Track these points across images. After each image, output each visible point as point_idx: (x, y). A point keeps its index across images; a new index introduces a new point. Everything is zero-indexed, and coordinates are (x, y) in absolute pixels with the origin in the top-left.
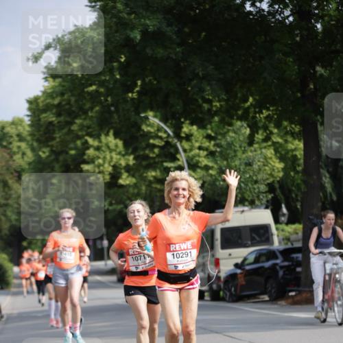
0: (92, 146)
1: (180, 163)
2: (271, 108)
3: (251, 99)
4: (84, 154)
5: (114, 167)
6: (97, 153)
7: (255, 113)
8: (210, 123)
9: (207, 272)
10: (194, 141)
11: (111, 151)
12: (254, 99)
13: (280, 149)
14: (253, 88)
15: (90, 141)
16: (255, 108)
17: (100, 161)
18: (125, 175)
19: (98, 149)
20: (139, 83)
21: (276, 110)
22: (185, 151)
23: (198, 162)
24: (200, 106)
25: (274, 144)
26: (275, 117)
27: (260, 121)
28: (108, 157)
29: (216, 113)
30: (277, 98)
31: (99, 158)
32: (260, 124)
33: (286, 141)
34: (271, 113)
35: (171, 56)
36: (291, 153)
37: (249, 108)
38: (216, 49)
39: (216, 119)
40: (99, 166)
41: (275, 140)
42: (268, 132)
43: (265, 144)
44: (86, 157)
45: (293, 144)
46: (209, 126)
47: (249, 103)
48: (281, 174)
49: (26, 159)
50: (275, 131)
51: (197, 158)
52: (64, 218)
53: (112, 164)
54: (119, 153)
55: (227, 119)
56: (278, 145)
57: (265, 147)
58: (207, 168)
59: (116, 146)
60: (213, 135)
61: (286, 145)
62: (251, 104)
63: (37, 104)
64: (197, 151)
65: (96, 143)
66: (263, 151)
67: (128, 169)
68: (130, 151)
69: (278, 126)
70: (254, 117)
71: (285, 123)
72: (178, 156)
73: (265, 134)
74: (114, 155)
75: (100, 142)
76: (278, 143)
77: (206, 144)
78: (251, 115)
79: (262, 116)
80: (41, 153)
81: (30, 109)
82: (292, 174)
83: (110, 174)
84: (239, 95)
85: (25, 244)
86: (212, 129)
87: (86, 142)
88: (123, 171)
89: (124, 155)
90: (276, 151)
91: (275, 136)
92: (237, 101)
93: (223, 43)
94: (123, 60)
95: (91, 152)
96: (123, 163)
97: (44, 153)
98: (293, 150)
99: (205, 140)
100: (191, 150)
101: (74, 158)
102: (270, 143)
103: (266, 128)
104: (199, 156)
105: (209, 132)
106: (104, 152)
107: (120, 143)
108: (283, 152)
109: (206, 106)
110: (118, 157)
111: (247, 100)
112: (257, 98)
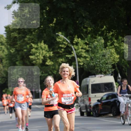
0: (34, 48)
1: (73, 55)
2: (114, 31)
3: (105, 27)
4: (30, 51)
5: (44, 57)
6: (36, 51)
7: (107, 33)
8: (87, 37)
9: (85, 104)
10: (79, 46)
11: (42, 49)
12: (106, 27)
13: (118, 49)
14: (106, 22)
15: (33, 45)
16: (106, 31)
17: (38, 54)
18: (49, 61)
19: (37, 49)
20: (55, 19)
21: (116, 31)
22: (75, 50)
23: (81, 55)
24: (82, 30)
25: (115, 47)
26: (116, 34)
27: (109, 36)
28: (41, 52)
29: (89, 33)
30: (116, 26)
31: (37, 53)
32: (109, 38)
33: (120, 46)
34: (113, 33)
35: (70, 7)
36: (122, 51)
37: (104, 31)
38: (89, 4)
39: (89, 35)
40: (37, 56)
41: (115, 45)
42: (112, 41)
43: (111, 47)
44: (31, 52)
45: (123, 47)
46: (86, 39)
47: (104, 29)
48: (118, 60)
49: (4, 53)
50: (116, 41)
51: (81, 53)
52: (20, 82)
53: (43, 55)
54: (46, 51)
55: (94, 36)
56: (116, 47)
57: (111, 48)
58: (85, 57)
59: (45, 47)
60: (88, 43)
61: (120, 47)
62: (105, 29)
63: (10, 28)
64: (81, 50)
65: (36, 46)
66: (110, 50)
67: (50, 58)
68: (51, 50)
69: (117, 39)
70: (106, 35)
71: (120, 38)
72: (72, 52)
73: (111, 42)
74: (44, 51)
75: (38, 45)
76: (117, 46)
77: (85, 47)
78: (105, 34)
79: (110, 34)
80: (11, 51)
81: (6, 31)
82: (123, 60)
83: (42, 60)
84: (100, 25)
85: (4, 91)
86: (87, 40)
87: (31, 46)
88: (48, 59)
89: (48, 52)
90: (116, 50)
91: (115, 43)
92: (99, 27)
93: (93, 2)
94: (48, 9)
95: (33, 50)
96: (48, 55)
97: (13, 51)
98: (123, 50)
99: (84, 45)
100: (78, 49)
101: (26, 53)
102: (113, 46)
103: (111, 40)
104: (82, 52)
105: (86, 41)
106: (39, 50)
107: (47, 46)
108: (119, 50)
109: (85, 30)
110: (46, 52)
111: (103, 27)
112: (107, 26)
